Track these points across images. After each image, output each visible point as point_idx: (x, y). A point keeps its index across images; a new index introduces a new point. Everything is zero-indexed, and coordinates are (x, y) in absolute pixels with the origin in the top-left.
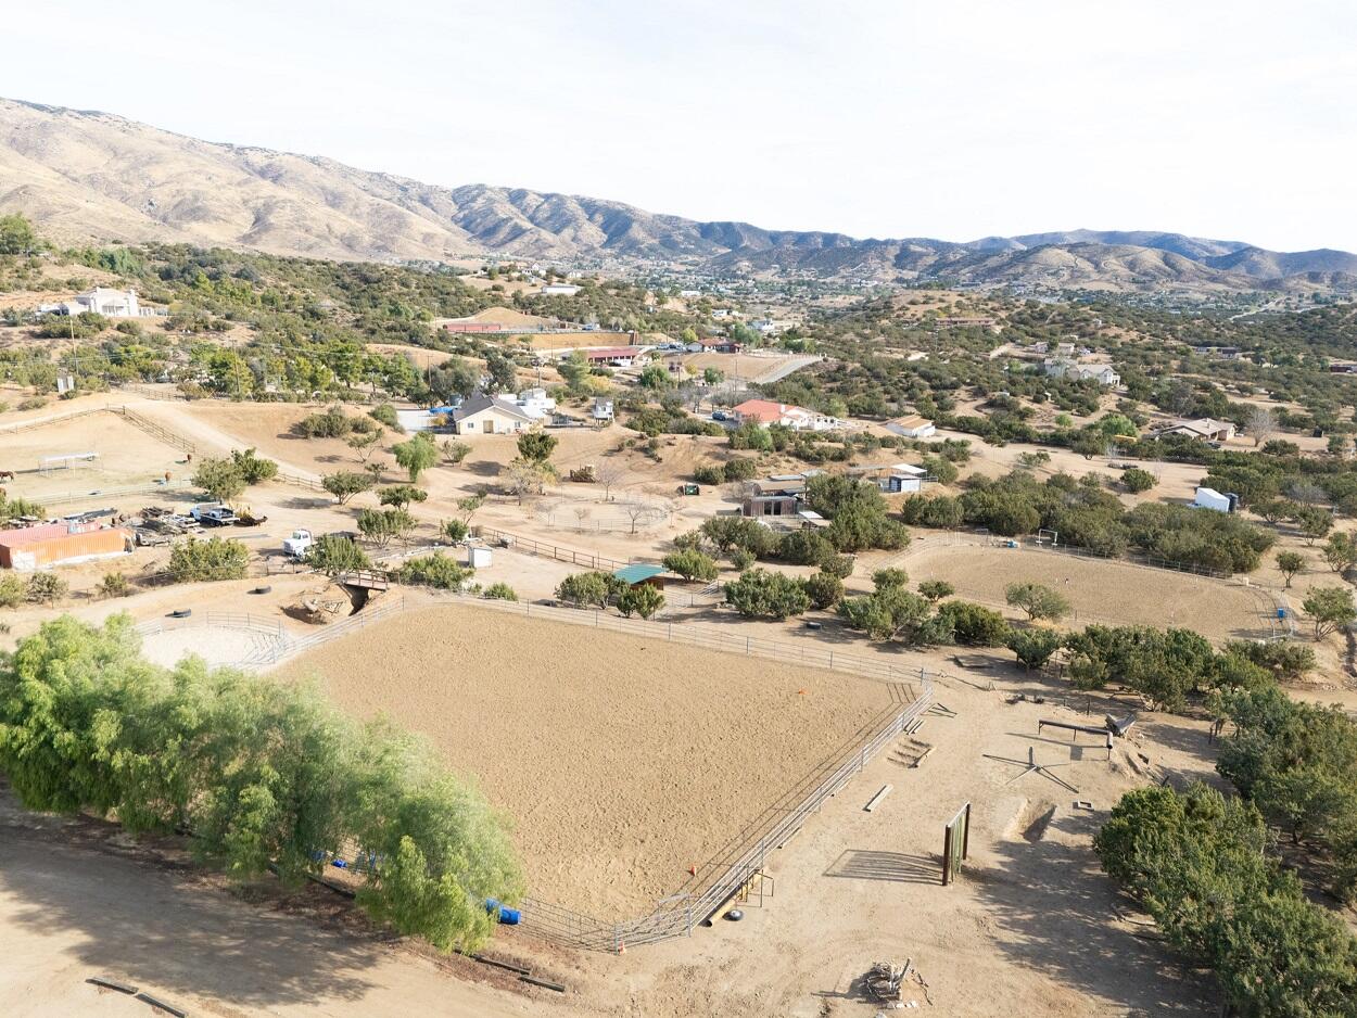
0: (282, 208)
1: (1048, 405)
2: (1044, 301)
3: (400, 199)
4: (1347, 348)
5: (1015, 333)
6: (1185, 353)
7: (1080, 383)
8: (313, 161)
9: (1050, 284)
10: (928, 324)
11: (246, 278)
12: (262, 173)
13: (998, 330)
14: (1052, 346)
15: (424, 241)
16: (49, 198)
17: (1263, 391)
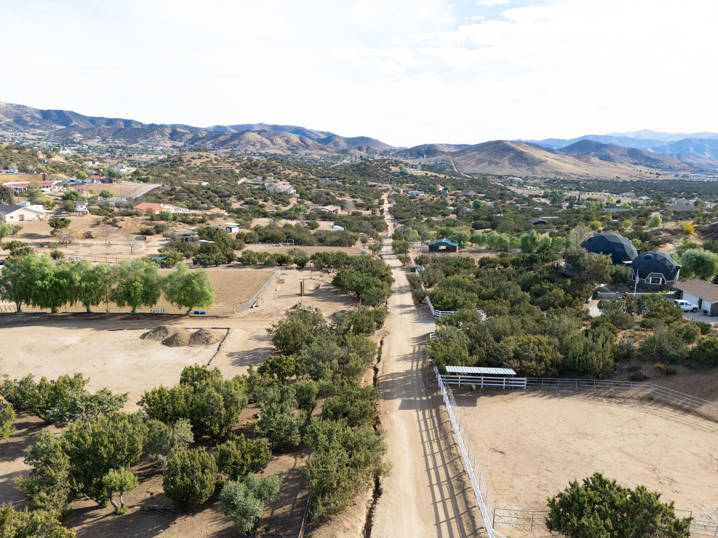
1: (270, 203)
2: (255, 158)
4: (374, 178)
5: (246, 173)
6: (317, 181)
7: (281, 193)
9: (252, 150)
13: (237, 171)
14: (264, 178)
17: (348, 195)
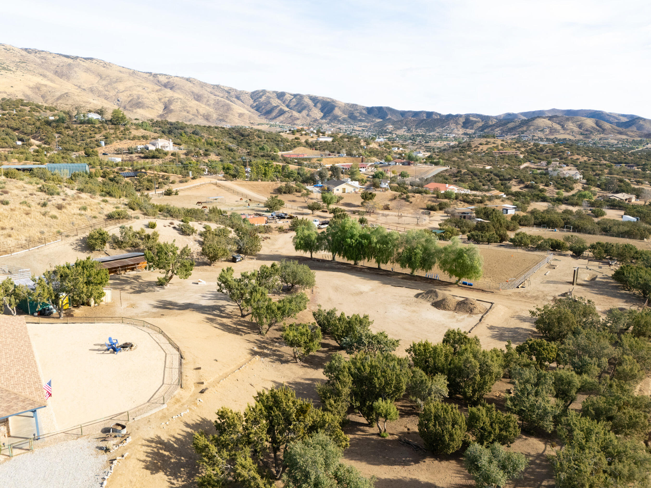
0: (177, 102)
1: (551, 187)
2: (542, 143)
3: (227, 97)
5: (530, 158)
6: (610, 167)
7: (565, 178)
8: (188, 80)
9: (540, 136)
10: (489, 154)
11: (197, 134)
12: (165, 86)
13: (522, 156)
14: (549, 163)
15: (239, 116)
16: (77, 98)
17: (647, 183)
